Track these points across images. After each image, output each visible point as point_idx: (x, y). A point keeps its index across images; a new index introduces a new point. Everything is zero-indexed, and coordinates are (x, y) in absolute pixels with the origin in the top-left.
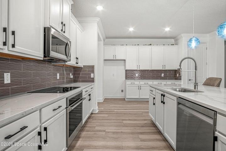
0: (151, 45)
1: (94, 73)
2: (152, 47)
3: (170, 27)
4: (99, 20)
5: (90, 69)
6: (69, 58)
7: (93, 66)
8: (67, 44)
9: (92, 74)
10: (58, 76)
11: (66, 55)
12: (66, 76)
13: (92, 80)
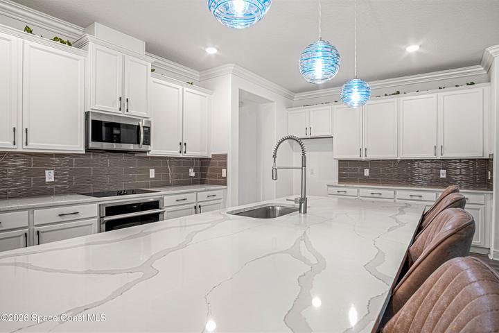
0: (398, 93)
1: (226, 168)
2: (400, 98)
4: (235, 67)
5: (222, 160)
6: (144, 148)
7: (225, 156)
8: (139, 127)
9: (224, 170)
10: (152, 173)
11: (138, 143)
12: (170, 173)
13: (224, 182)
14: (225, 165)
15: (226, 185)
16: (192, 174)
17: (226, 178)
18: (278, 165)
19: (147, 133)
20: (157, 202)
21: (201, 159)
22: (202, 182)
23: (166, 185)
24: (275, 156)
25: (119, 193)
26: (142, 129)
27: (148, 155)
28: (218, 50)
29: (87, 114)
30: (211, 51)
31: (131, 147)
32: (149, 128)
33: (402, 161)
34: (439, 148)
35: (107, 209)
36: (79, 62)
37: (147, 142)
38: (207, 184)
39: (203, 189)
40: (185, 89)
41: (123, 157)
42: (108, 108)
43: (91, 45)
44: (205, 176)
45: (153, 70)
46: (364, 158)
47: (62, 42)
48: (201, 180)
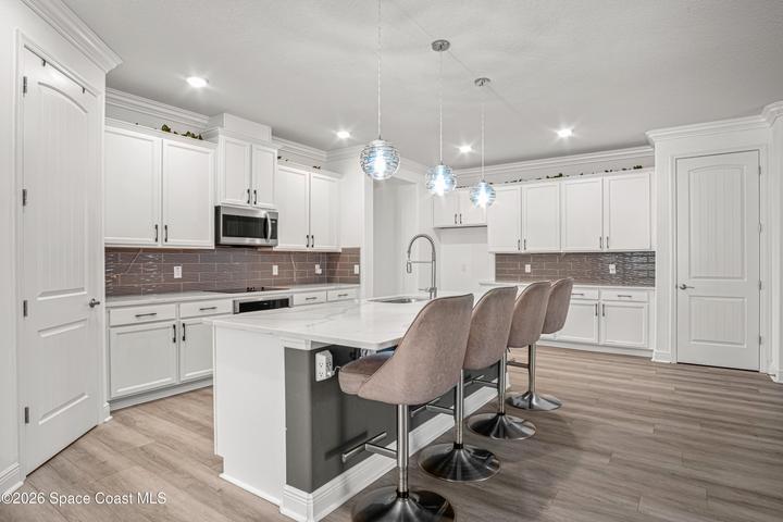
0: (561, 175)
1: (359, 264)
3: (573, 127)
5: (354, 255)
6: (271, 242)
7: (359, 249)
8: (266, 220)
9: (356, 267)
10: (275, 270)
11: (266, 237)
12: (295, 269)
13: (356, 280)
14: (357, 261)
15: (359, 283)
16: (319, 271)
17: (358, 275)
18: (412, 259)
19: (275, 226)
20: (287, 300)
21: (328, 253)
22: (330, 281)
23: (292, 283)
24: (409, 252)
25: (249, 290)
26: (269, 221)
27: (274, 249)
28: (351, 133)
29: (217, 209)
30: (343, 135)
31: (258, 241)
32: (276, 220)
33: (567, 254)
34: (605, 240)
35: (241, 305)
36: (210, 156)
37: (274, 236)
38: (337, 282)
39: (333, 287)
40: (313, 174)
41: (246, 252)
42: (236, 202)
43: (222, 138)
44: (333, 273)
45: (279, 158)
46: (523, 251)
47: (193, 136)
48: (328, 278)
